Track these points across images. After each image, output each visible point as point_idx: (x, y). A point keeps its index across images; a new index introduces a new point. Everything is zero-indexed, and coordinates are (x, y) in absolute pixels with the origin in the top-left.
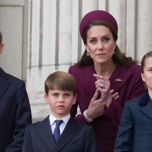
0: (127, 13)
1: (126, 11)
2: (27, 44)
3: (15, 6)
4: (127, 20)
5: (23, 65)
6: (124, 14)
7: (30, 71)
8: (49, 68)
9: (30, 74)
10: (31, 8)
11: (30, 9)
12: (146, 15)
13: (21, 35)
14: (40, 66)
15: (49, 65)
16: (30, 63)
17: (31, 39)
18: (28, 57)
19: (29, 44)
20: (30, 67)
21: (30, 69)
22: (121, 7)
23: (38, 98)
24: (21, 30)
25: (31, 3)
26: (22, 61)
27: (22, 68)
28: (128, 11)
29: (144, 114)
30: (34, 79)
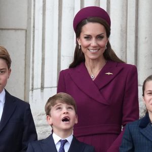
0: (128, 36)
1: (126, 34)
2: (30, 67)
3: (18, 29)
4: (128, 43)
5: (25, 88)
6: (125, 37)
7: (32, 93)
8: (51, 90)
9: (32, 96)
10: (34, 32)
11: (32, 32)
12: (146, 38)
13: (24, 58)
14: (42, 88)
15: (51, 88)
16: (33, 85)
17: (33, 62)
18: (31, 79)
19: (31, 67)
20: (32, 89)
21: (32, 91)
22: (122, 30)
23: (40, 120)
24: (24, 53)
25: (34, 27)
26: (25, 84)
27: (25, 90)
28: (128, 34)
29: (143, 135)
30: (36, 100)
